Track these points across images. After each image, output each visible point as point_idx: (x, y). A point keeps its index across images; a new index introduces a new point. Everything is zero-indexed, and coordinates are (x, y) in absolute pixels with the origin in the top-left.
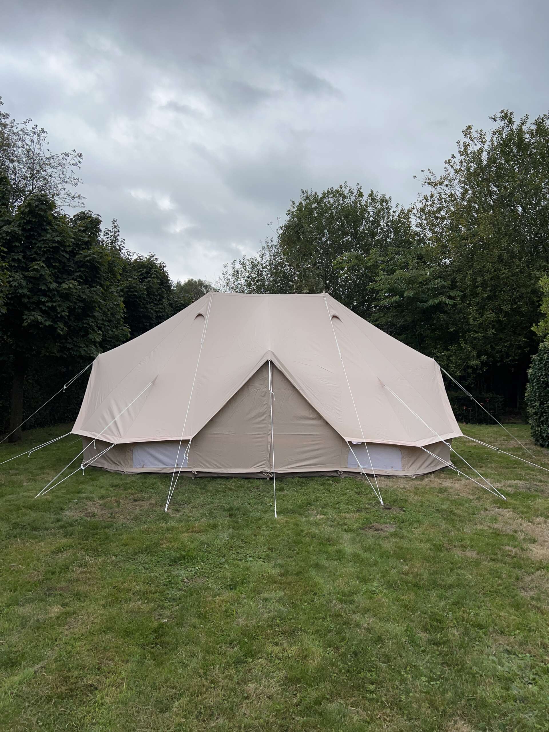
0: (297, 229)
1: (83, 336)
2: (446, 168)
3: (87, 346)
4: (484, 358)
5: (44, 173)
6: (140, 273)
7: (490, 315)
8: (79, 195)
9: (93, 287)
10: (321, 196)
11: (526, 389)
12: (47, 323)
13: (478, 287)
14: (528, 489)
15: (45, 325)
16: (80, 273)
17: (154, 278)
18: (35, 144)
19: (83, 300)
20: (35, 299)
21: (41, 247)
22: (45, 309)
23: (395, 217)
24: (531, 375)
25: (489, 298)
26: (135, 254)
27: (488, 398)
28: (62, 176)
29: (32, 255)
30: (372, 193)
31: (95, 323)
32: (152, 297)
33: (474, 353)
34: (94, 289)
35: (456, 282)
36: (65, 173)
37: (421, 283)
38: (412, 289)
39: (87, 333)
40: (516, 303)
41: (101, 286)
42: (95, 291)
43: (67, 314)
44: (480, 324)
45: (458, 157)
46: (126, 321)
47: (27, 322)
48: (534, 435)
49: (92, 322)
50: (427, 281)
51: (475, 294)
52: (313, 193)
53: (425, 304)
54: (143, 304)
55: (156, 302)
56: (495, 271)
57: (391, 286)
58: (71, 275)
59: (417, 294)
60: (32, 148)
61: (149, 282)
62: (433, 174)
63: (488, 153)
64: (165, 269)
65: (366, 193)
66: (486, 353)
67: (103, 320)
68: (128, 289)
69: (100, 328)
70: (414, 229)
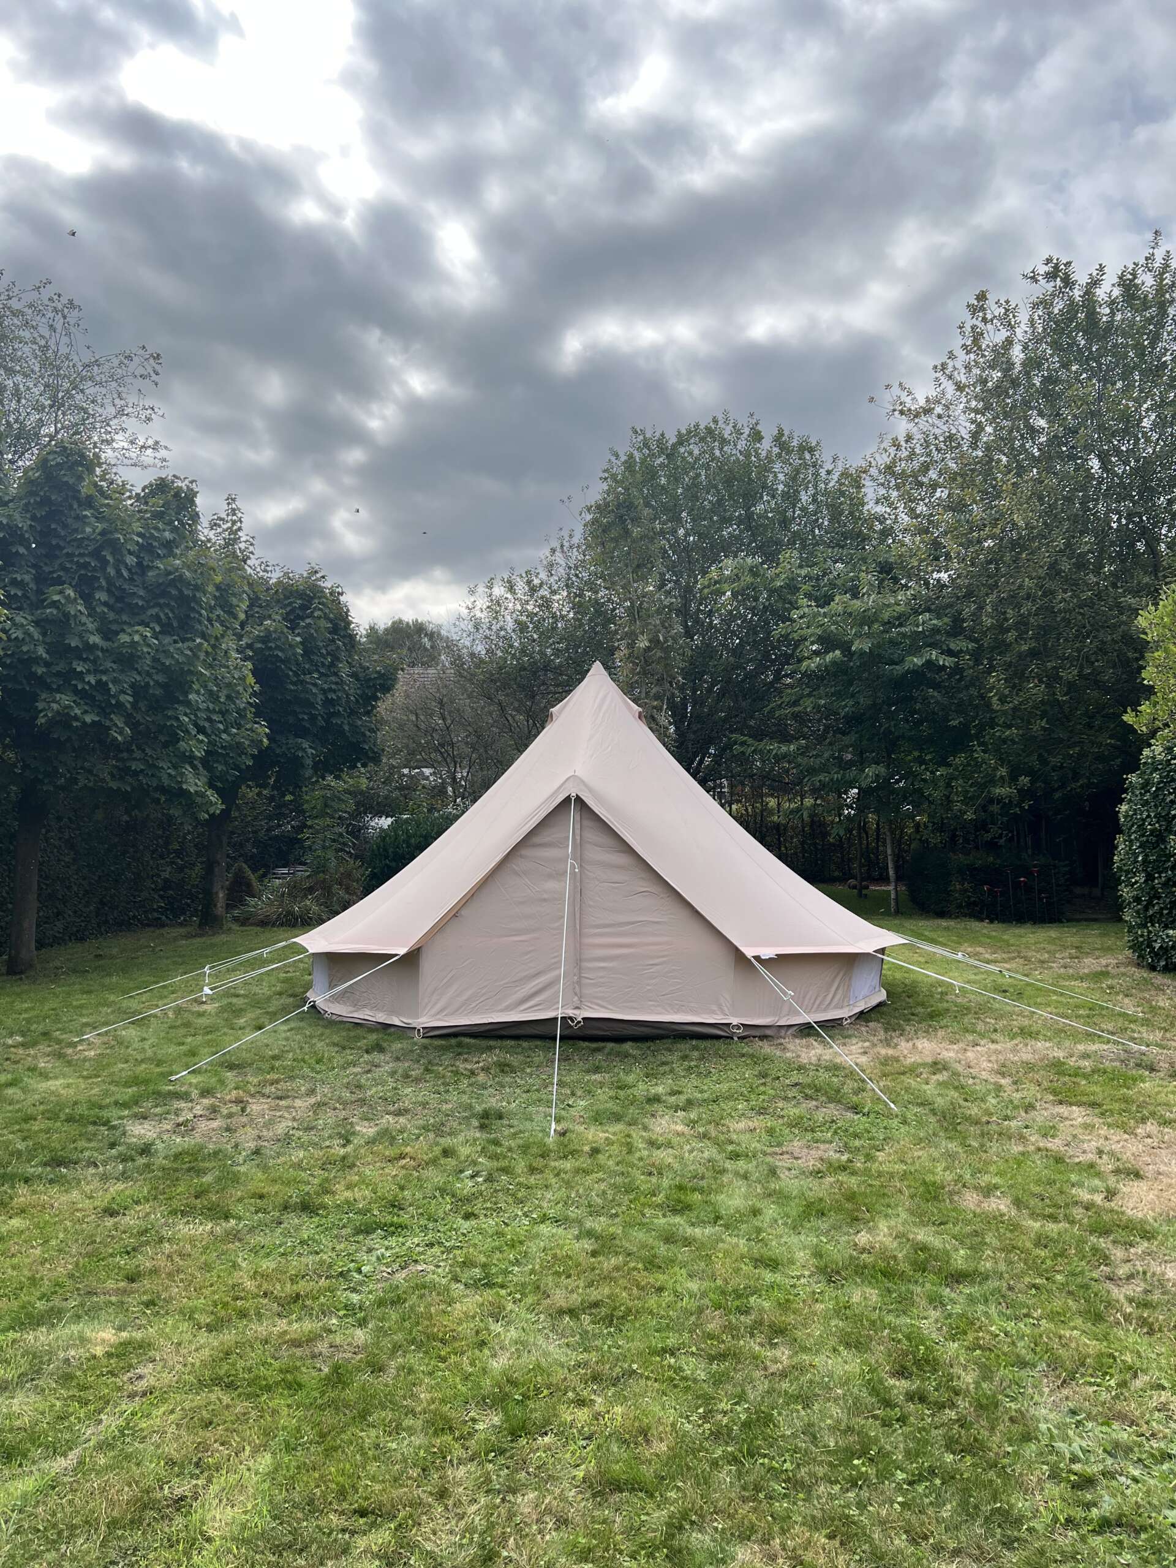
0: (623, 511)
1: (165, 745)
2: (937, 379)
3: (175, 767)
4: (1024, 780)
5: (79, 397)
6: (288, 609)
7: (1035, 690)
8: (157, 443)
9: (188, 639)
10: (673, 440)
11: (1117, 848)
12: (88, 719)
13: (1008, 630)
14: (1123, 1061)
15: (84, 723)
16: (156, 610)
17: (319, 618)
18: (58, 335)
19: (165, 670)
20: (60, 667)
21: (72, 555)
22: (84, 689)
23: (831, 485)
24: (1125, 817)
25: (1033, 654)
26: (277, 568)
27: (1035, 866)
28: (117, 401)
29: (53, 572)
30: (781, 433)
31: (192, 717)
32: (316, 658)
33: (1003, 771)
34: (190, 644)
35: (964, 620)
36: (124, 395)
37: (889, 622)
38: (868, 635)
39: (175, 740)
40: (1093, 663)
41: (203, 636)
42: (191, 650)
43: (131, 699)
44: (1015, 709)
45: (962, 357)
46: (259, 712)
47: (46, 715)
48: (1135, 947)
49: (186, 714)
50: (901, 619)
51: (1001, 647)
52: (658, 435)
53: (897, 667)
54: (296, 674)
55: (322, 670)
56: (1044, 595)
57: (825, 631)
58: (138, 614)
59: (879, 646)
60: (52, 343)
61: (309, 625)
62: (910, 393)
63: (1025, 348)
64: (342, 598)
65: (769, 433)
66: (1030, 773)
67: (208, 709)
68: (263, 642)
69: (201, 730)
70: (872, 507)
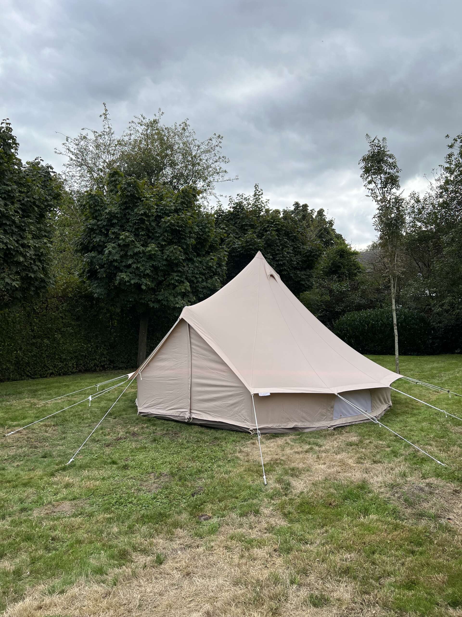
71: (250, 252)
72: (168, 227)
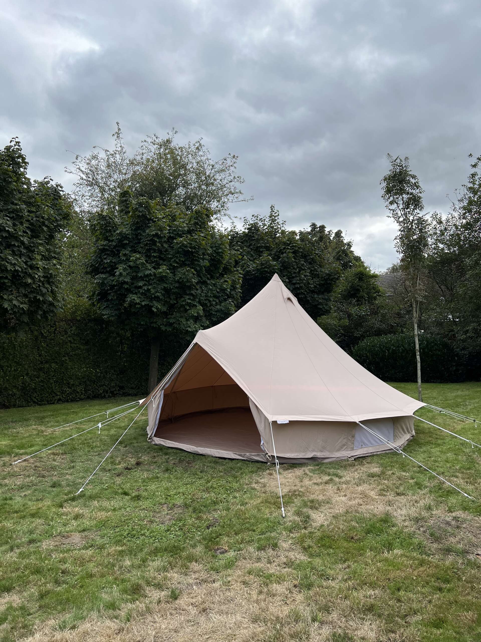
71: (265, 274)
72: (180, 247)
